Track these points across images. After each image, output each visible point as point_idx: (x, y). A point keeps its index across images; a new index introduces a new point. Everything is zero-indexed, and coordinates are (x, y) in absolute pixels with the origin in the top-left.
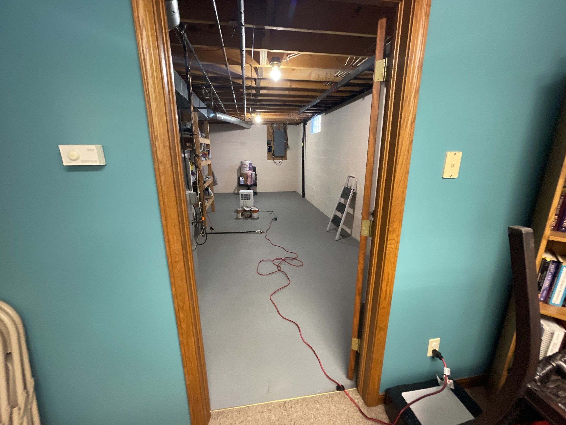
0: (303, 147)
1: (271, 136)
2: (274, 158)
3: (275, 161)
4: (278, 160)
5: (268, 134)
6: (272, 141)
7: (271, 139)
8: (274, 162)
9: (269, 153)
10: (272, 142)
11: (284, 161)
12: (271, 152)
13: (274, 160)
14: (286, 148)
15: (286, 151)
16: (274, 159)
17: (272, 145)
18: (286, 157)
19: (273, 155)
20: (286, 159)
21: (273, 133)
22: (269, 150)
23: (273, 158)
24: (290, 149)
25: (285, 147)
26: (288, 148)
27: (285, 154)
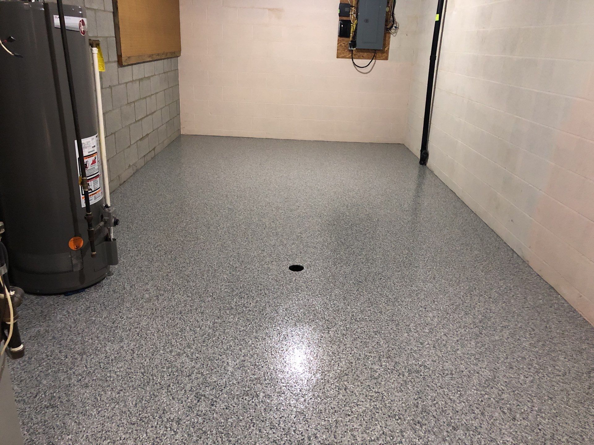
0: (438, 24)
2: (354, 52)
3: (356, 61)
4: (363, 58)
6: (353, 7)
7: (352, 2)
8: (353, 62)
9: (342, 38)
10: (353, 9)
11: (380, 63)
12: (348, 36)
13: (352, 59)
14: (387, 28)
15: (388, 35)
16: (354, 56)
17: (352, 17)
18: (387, 52)
19: (353, 44)
20: (386, 59)
22: (344, 32)
23: (352, 54)
24: (399, 32)
25: (386, 25)
26: (394, 28)
27: (385, 43)
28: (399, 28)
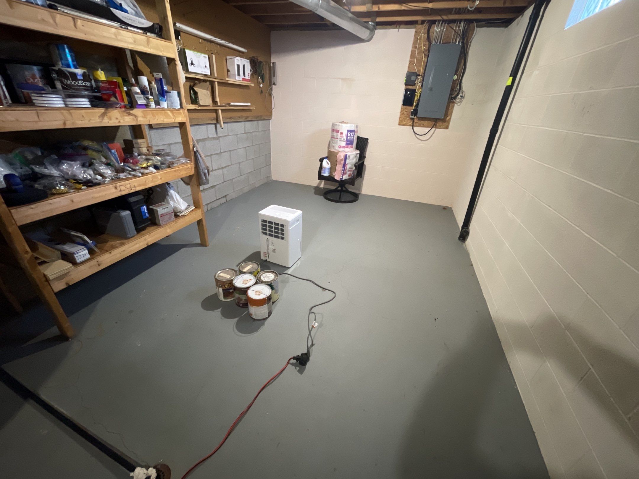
0: (508, 90)
1: (419, 61)
2: (415, 121)
3: (416, 129)
4: (424, 126)
5: (412, 55)
6: (419, 75)
7: (419, 71)
8: (414, 131)
9: (405, 107)
10: (420, 77)
11: (439, 132)
12: (411, 105)
13: (413, 126)
14: (452, 97)
15: (451, 104)
16: (414, 124)
17: (417, 87)
18: (449, 122)
19: (415, 113)
20: (447, 128)
21: (427, 53)
22: (408, 100)
23: (413, 122)
24: (464, 101)
25: (451, 94)
26: (459, 97)
27: (447, 112)
28: (465, 97)
